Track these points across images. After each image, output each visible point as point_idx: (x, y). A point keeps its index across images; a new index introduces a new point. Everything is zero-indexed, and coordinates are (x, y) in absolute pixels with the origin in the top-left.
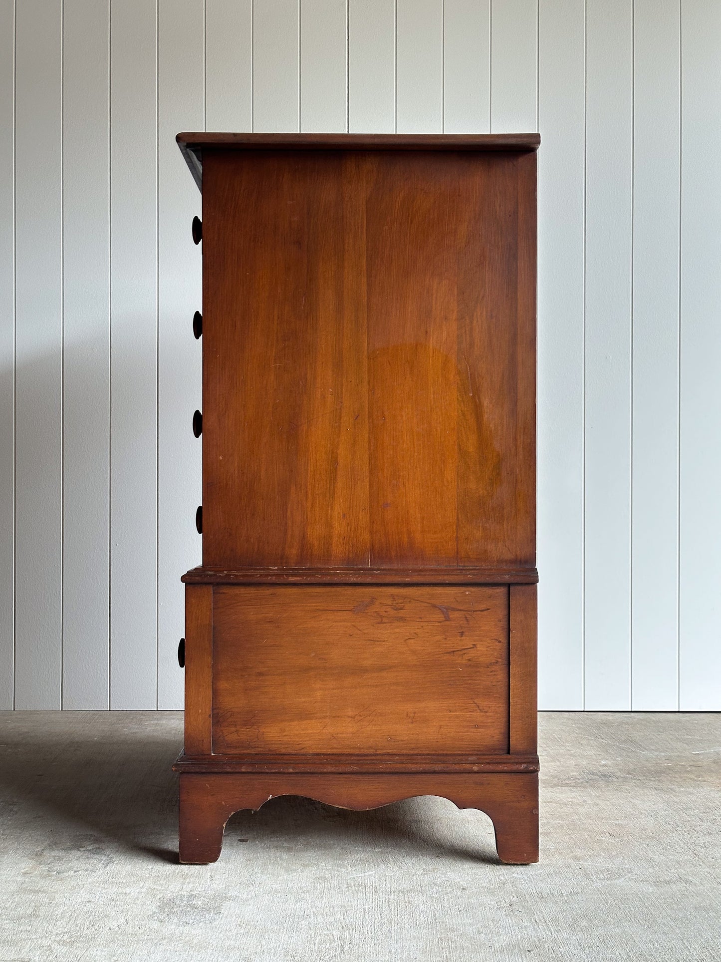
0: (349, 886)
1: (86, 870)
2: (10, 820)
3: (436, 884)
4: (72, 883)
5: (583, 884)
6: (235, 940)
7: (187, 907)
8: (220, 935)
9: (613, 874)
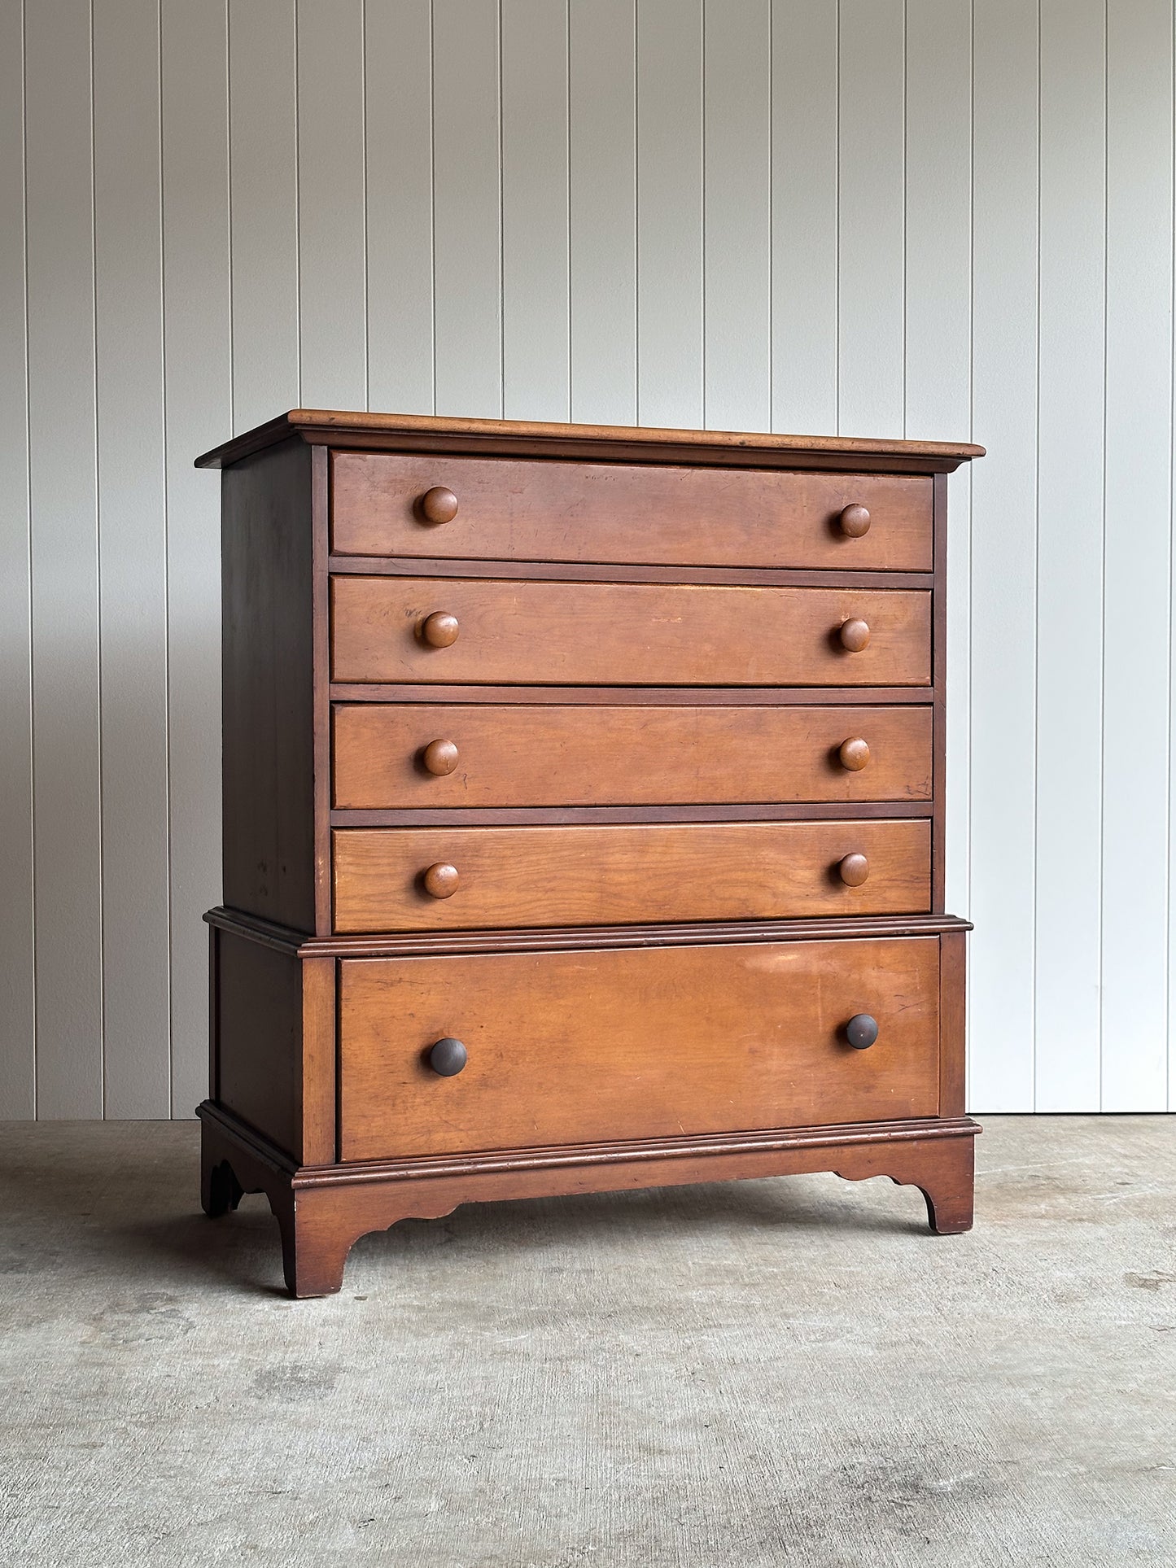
0: (495, 1353)
1: (161, 1338)
2: (54, 1275)
3: (603, 1350)
4: (145, 1354)
5: (787, 1347)
6: (352, 1419)
7: (292, 1381)
8: (334, 1413)
9: (827, 1335)
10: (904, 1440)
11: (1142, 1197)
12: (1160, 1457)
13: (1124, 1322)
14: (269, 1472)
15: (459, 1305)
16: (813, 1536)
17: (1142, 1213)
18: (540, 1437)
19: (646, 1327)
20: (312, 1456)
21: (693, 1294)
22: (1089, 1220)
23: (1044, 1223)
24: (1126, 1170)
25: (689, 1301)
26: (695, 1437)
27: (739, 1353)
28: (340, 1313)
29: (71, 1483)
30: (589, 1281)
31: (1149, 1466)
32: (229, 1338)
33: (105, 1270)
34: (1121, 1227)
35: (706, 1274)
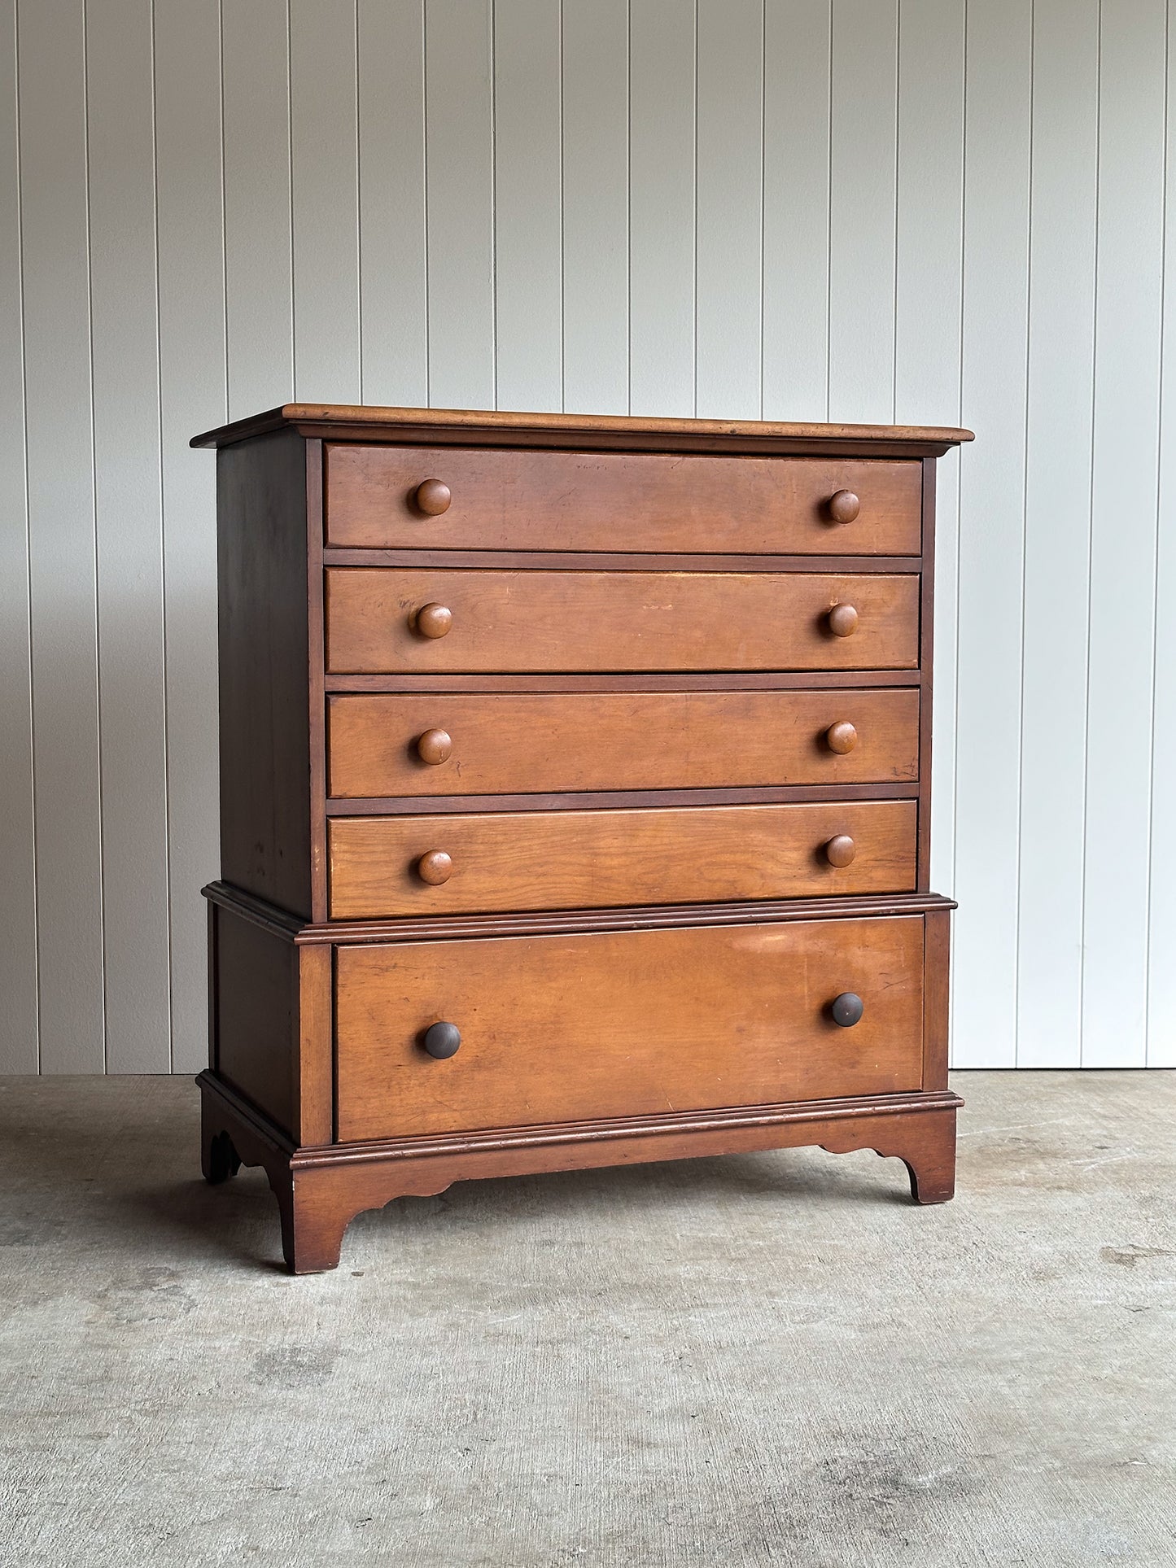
0: (488, 1335)
1: (163, 1318)
2: (60, 1247)
3: (593, 1331)
4: (148, 1335)
5: (773, 1329)
6: (349, 1407)
7: (291, 1365)
8: (332, 1401)
9: (812, 1316)
10: (885, 1431)
11: (1120, 1162)
12: (1133, 1451)
13: (1100, 1302)
14: (269, 1467)
15: (453, 1281)
16: (796, 1537)
17: (1119, 1180)
18: (532, 1429)
19: (635, 1306)
20: (311, 1448)
21: (681, 1270)
22: (1068, 1188)
23: (1024, 1191)
24: (1105, 1133)
25: (677, 1277)
26: (681, 1428)
27: (725, 1334)
28: (338, 1290)
29: (78, 1478)
30: (579, 1255)
31: (1122, 1461)
32: (230, 1318)
33: (109, 1243)
34: (1099, 1196)
35: (694, 1248)
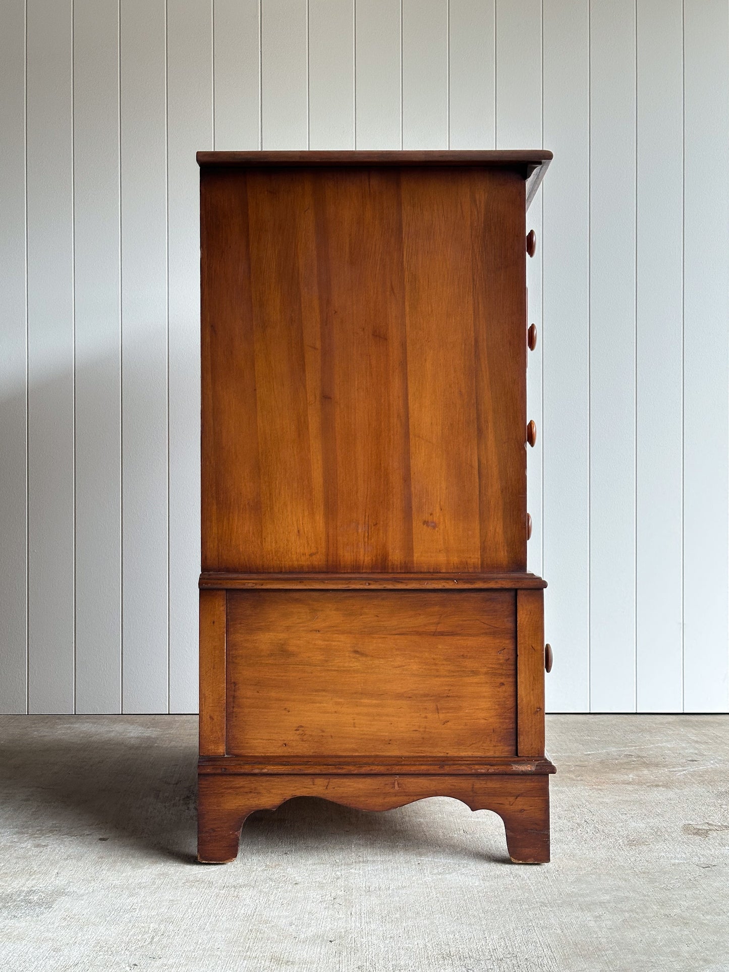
7: (22, 902)
10: (487, 954)
11: (705, 770)
13: (677, 861)
17: (703, 781)
22: (663, 786)
23: (630, 788)
24: (696, 752)
34: (686, 791)
